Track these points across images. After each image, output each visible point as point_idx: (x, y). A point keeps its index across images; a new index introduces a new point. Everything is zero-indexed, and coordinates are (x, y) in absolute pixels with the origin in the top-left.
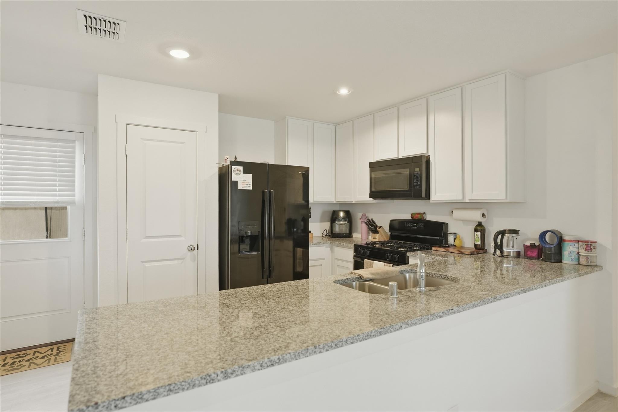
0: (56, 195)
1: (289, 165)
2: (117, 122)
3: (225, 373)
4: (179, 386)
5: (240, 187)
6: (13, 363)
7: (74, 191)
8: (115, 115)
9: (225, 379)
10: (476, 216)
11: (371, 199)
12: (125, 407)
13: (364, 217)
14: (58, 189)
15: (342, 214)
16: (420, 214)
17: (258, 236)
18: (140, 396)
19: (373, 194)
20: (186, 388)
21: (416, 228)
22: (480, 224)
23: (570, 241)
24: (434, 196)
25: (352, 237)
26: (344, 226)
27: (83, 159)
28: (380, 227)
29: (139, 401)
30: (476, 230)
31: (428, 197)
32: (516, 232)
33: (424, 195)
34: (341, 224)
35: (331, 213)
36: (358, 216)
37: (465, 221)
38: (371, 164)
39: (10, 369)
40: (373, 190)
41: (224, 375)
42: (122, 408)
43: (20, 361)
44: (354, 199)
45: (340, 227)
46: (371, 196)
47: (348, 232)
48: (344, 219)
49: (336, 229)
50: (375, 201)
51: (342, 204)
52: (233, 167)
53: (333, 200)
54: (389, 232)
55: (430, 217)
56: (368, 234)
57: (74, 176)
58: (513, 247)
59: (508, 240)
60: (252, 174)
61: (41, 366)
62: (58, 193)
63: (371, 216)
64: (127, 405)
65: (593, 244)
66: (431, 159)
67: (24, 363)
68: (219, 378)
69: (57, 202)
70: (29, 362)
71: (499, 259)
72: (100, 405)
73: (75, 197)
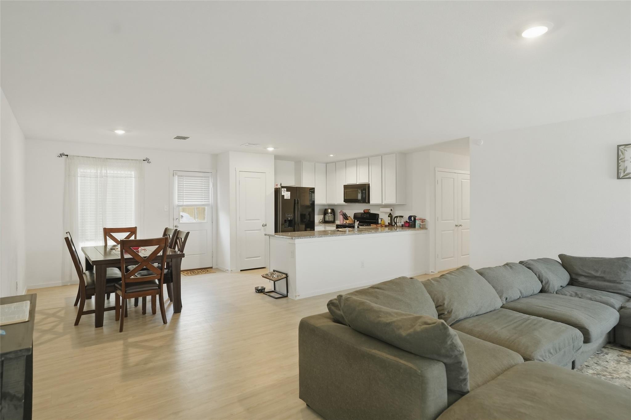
0: (202, 202)
1: (303, 187)
2: (236, 170)
5: (285, 198)
7: (209, 200)
8: (235, 168)
10: (388, 210)
11: (344, 203)
13: (341, 212)
14: (204, 199)
15: (329, 211)
16: (367, 210)
17: (293, 220)
19: (345, 201)
21: (365, 217)
22: (390, 214)
23: (418, 219)
24: (371, 202)
25: (335, 223)
26: (331, 217)
27: (212, 185)
28: (349, 217)
30: (389, 217)
31: (369, 202)
32: (402, 217)
33: (367, 201)
34: (329, 216)
35: (324, 210)
36: (338, 211)
37: (386, 213)
38: (344, 186)
40: (345, 198)
44: (336, 202)
45: (329, 217)
46: (344, 201)
47: (333, 220)
48: (331, 213)
49: (326, 219)
50: (346, 204)
51: (329, 205)
52: (282, 189)
53: (325, 203)
54: (354, 219)
55: (372, 212)
56: (344, 220)
58: (401, 223)
59: (399, 220)
60: (290, 192)
63: (344, 211)
65: (424, 220)
66: (370, 185)
69: (203, 205)
71: (396, 228)
73: (210, 202)
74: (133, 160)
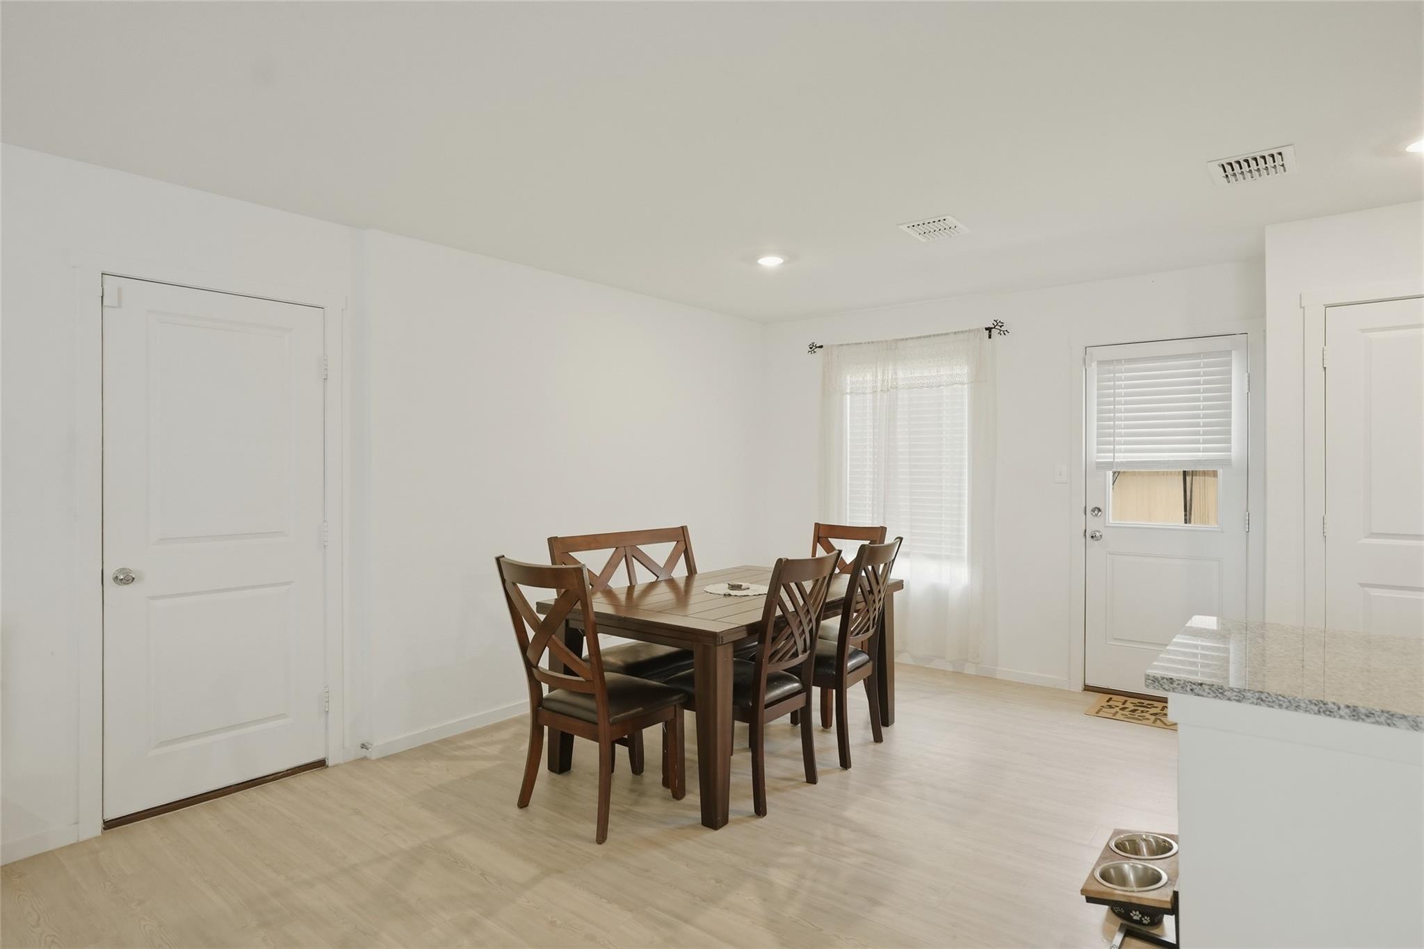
0: (1198, 450)
2: (1304, 308)
3: (1354, 710)
4: (1275, 699)
6: (1134, 711)
7: (1228, 441)
8: (1301, 295)
9: (1354, 720)
12: (1202, 696)
14: (1203, 440)
18: (1220, 691)
20: (1284, 705)
27: (1247, 383)
29: (1220, 695)
39: (1129, 716)
41: (1351, 712)
42: (1198, 695)
43: (1142, 712)
57: (1229, 415)
61: (1171, 727)
62: (1201, 446)
64: (1205, 694)
67: (1147, 715)
68: (1342, 712)
69: (1199, 462)
70: (1153, 717)
72: (1175, 682)
73: (1230, 452)
74: (958, 332)
